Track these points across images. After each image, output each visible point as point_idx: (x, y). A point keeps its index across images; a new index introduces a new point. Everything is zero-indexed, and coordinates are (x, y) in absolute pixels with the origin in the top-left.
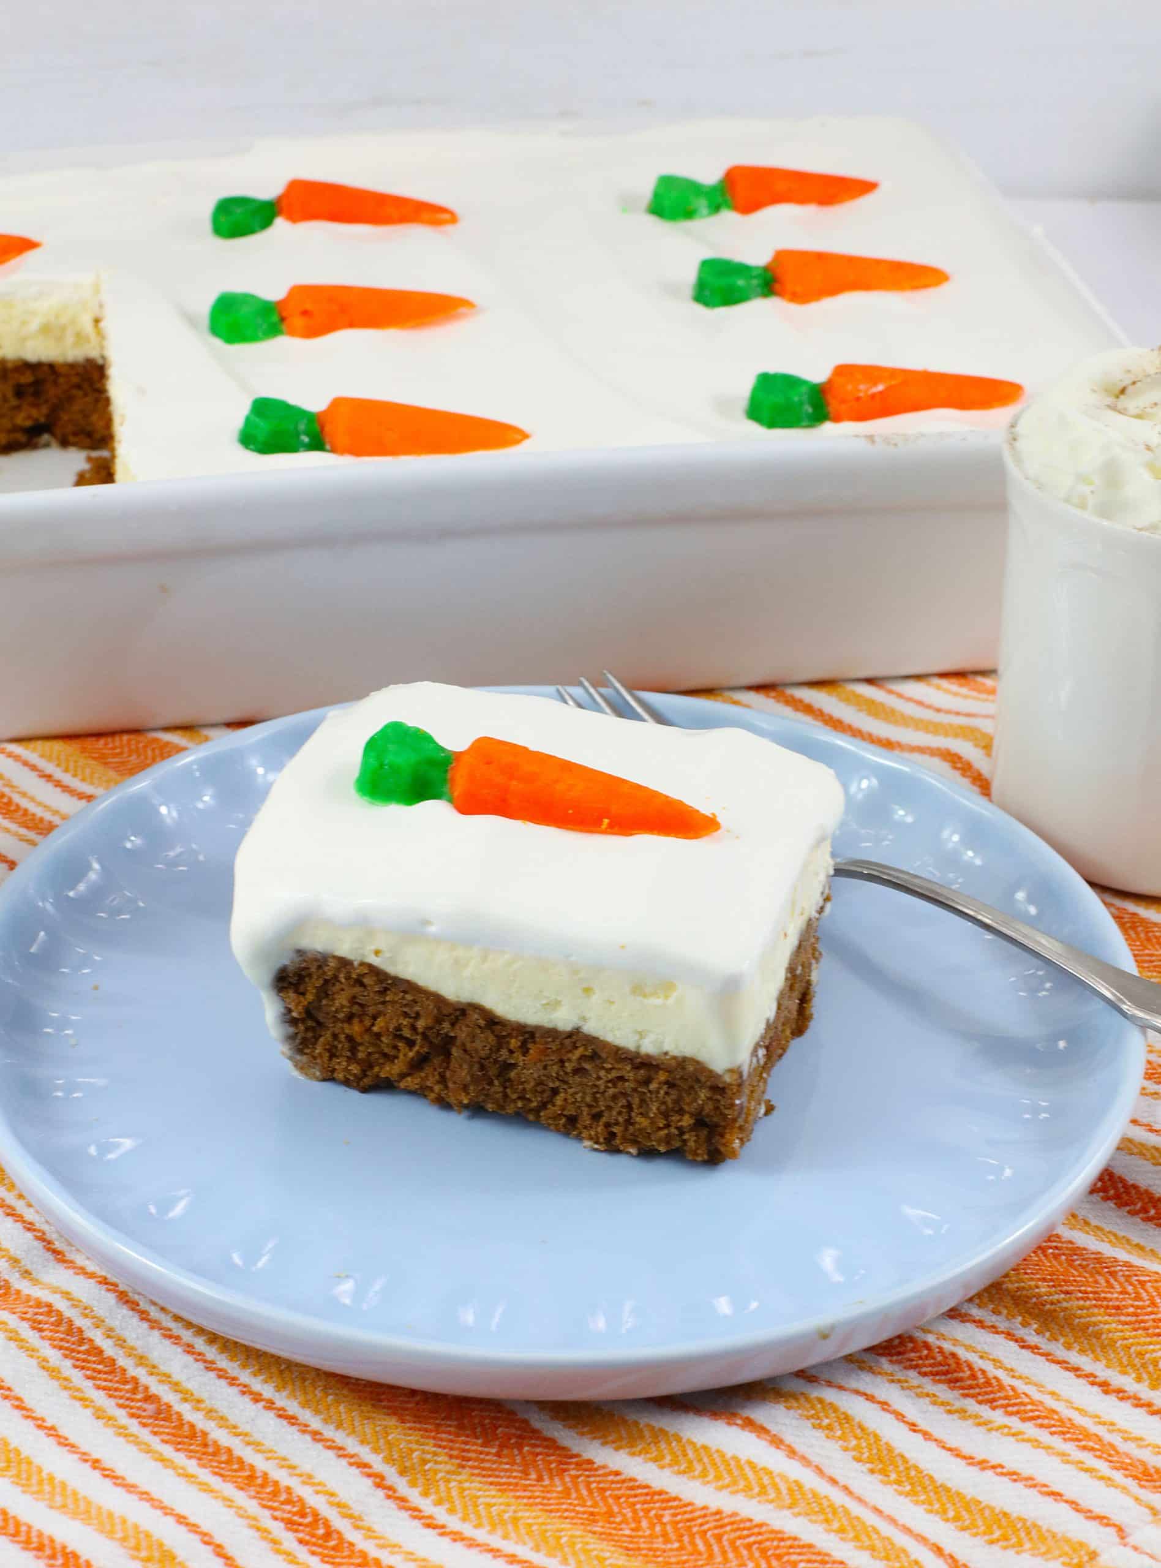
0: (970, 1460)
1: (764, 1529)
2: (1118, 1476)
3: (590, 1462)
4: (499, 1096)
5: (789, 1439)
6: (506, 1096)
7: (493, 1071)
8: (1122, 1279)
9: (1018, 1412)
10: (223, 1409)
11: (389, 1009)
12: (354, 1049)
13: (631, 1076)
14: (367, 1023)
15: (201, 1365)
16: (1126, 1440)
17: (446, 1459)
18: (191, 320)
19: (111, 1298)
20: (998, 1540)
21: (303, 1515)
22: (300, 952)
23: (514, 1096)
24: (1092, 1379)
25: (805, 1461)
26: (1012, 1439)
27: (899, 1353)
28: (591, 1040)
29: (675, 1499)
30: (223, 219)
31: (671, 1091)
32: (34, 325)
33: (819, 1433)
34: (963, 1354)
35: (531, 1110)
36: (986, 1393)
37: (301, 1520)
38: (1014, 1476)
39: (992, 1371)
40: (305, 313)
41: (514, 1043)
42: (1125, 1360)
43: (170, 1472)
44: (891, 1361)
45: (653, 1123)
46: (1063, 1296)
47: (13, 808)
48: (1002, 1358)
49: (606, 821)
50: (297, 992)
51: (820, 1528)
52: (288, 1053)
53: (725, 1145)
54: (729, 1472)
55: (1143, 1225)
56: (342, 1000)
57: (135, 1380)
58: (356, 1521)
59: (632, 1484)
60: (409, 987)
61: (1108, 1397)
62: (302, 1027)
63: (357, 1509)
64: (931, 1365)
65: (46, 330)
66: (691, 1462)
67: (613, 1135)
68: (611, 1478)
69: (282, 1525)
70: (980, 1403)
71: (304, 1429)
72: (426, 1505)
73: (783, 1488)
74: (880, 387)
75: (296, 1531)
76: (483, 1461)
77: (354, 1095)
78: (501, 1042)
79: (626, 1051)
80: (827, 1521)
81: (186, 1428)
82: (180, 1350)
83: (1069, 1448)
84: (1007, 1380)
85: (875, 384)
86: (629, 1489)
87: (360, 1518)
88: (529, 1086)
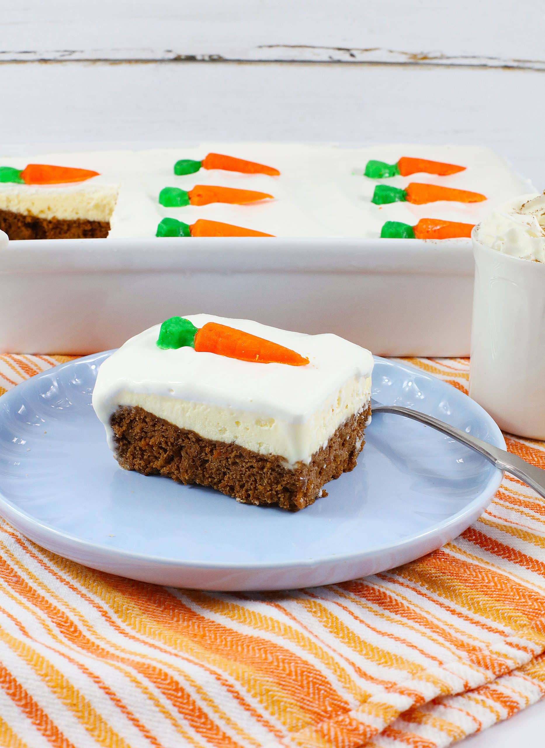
0: (379, 632)
1: (268, 643)
2: (447, 644)
3: (203, 618)
4: (201, 475)
5: (294, 614)
6: (204, 476)
7: (198, 463)
8: (472, 570)
9: (407, 616)
10: (46, 582)
11: (157, 434)
12: (142, 455)
13: (255, 465)
14: (147, 440)
15: (43, 567)
16: (456, 632)
17: (138, 609)
18: (152, 199)
19: (13, 540)
20: (383, 663)
21: (66, 622)
22: (120, 406)
23: (207, 476)
24: (448, 609)
25: (299, 622)
26: (401, 626)
27: (360, 591)
28: (239, 448)
29: (235, 632)
30: (178, 167)
31: (273, 473)
32: (93, 203)
33: (310, 614)
34: (388, 593)
35: (215, 484)
36: (395, 608)
37: (64, 624)
38: (397, 639)
39: (400, 599)
40: (199, 195)
41: (207, 450)
42: (465, 602)
43: (14, 601)
44: (355, 595)
45: (265, 489)
46: (441, 574)
48: (407, 597)
49: (258, 356)
50: (119, 426)
51: (294, 644)
52: (116, 456)
53: (296, 501)
54: (261, 622)
55: (491, 555)
56: (137, 430)
57: (12, 570)
58: (90, 628)
59: (218, 626)
60: (165, 423)
61: (453, 616)
62: (121, 443)
63: (91, 623)
64: (372, 597)
65: (97, 206)
66: (246, 618)
67: (249, 495)
68: (210, 624)
69: (55, 625)
70: (391, 612)
71: (79, 593)
72: (123, 626)
73: (282, 628)
74: (438, 227)
75: (61, 628)
76: (154, 612)
77: (143, 476)
78: (202, 449)
79: (254, 453)
80: (298, 642)
81: (28, 588)
82: (36, 561)
83: (428, 631)
84: (405, 603)
85: (436, 225)
86: (216, 628)
87: (92, 627)
88: (213, 471)
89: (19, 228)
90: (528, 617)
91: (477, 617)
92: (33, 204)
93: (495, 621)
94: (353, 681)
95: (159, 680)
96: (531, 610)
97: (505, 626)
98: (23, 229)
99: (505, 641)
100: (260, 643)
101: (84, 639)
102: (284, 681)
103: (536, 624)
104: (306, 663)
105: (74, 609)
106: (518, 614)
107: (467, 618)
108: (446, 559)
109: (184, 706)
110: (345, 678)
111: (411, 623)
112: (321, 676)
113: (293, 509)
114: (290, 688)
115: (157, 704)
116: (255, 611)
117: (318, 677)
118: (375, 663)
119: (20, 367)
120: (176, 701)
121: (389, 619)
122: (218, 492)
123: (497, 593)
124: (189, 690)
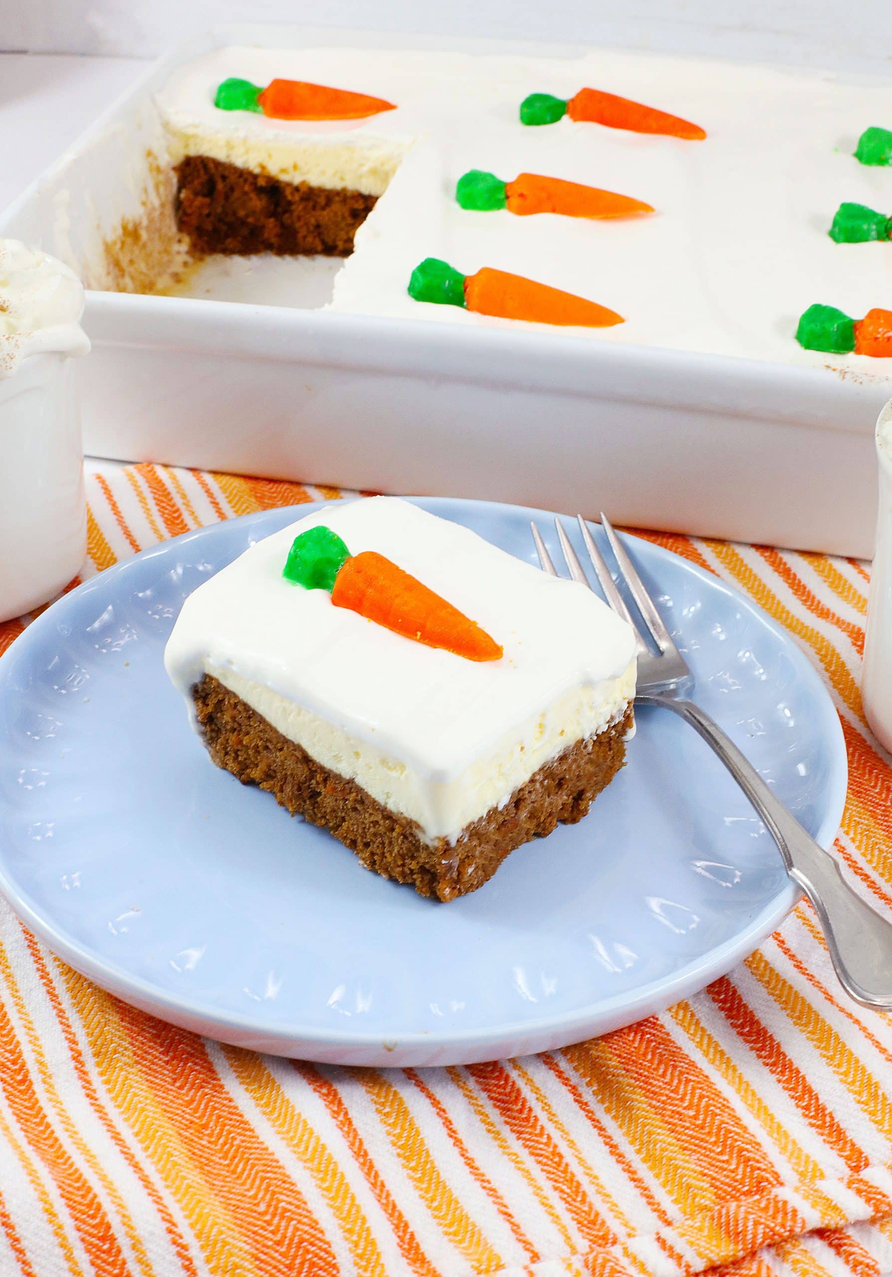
0: (474, 1170)
1: (280, 1171)
2: (567, 1217)
3: (222, 1086)
4: (311, 812)
5: (352, 1114)
6: (315, 813)
7: (306, 794)
8: (677, 1073)
9: (530, 1147)
11: (252, 731)
12: (236, 754)
13: (381, 822)
14: (241, 736)
16: (598, 1193)
17: (131, 1054)
20: (450, 1234)
21: (14, 1062)
22: (205, 675)
23: (319, 815)
24: (608, 1140)
26: (513, 1165)
27: (484, 1078)
28: (359, 790)
29: (252, 1131)
30: (525, 110)
31: (406, 842)
32: (365, 169)
33: (377, 1117)
34: (526, 1092)
35: (330, 828)
36: (521, 1126)
37: (11, 1066)
38: (493, 1192)
39: (538, 1111)
40: (522, 195)
41: (319, 778)
42: (638, 1134)
44: (477, 1082)
45: (395, 860)
46: (624, 1072)
48: (553, 1104)
49: (419, 634)
50: (203, 702)
51: (314, 1182)
52: (204, 743)
53: (439, 889)
54: (290, 1124)
55: (735, 1037)
56: (227, 718)
58: (47, 1078)
59: (234, 1111)
60: (261, 719)
61: (610, 1158)
62: (208, 728)
63: (51, 1070)
64: (500, 1093)
65: (374, 172)
66: (274, 1108)
67: (375, 862)
68: (225, 1102)
70: (512, 1131)
71: (57, 1006)
72: (97, 1082)
73: (312, 1146)
76: (153, 1063)
77: (239, 784)
78: (312, 774)
79: (379, 804)
80: (322, 1179)
83: (548, 1186)
84: (543, 1119)
86: (230, 1113)
87: (50, 1077)
88: (328, 810)
89: (245, 193)
90: (716, 1194)
91: (643, 1171)
92: (270, 156)
93: (664, 1186)
94: (382, 1265)
95: (84, 1217)
96: (727, 1180)
97: (675, 1201)
98: (253, 195)
99: (658, 1234)
100: (272, 1165)
101: (30, 1098)
102: (266, 1254)
103: (720, 1213)
104: (314, 1225)
105: (36, 1039)
106: (702, 1184)
107: (629, 1170)
108: (654, 1035)
109: (108, 1267)
110: (368, 1261)
111: (530, 1162)
112: (327, 1252)
113: (436, 899)
114: (269, 1268)
115: (69, 1257)
116: (291, 1101)
117: (322, 1254)
118: (441, 1229)
119: (155, 499)
120: (97, 1257)
121: (504, 1146)
122: (335, 838)
123: (691, 1132)
124: (123, 1241)
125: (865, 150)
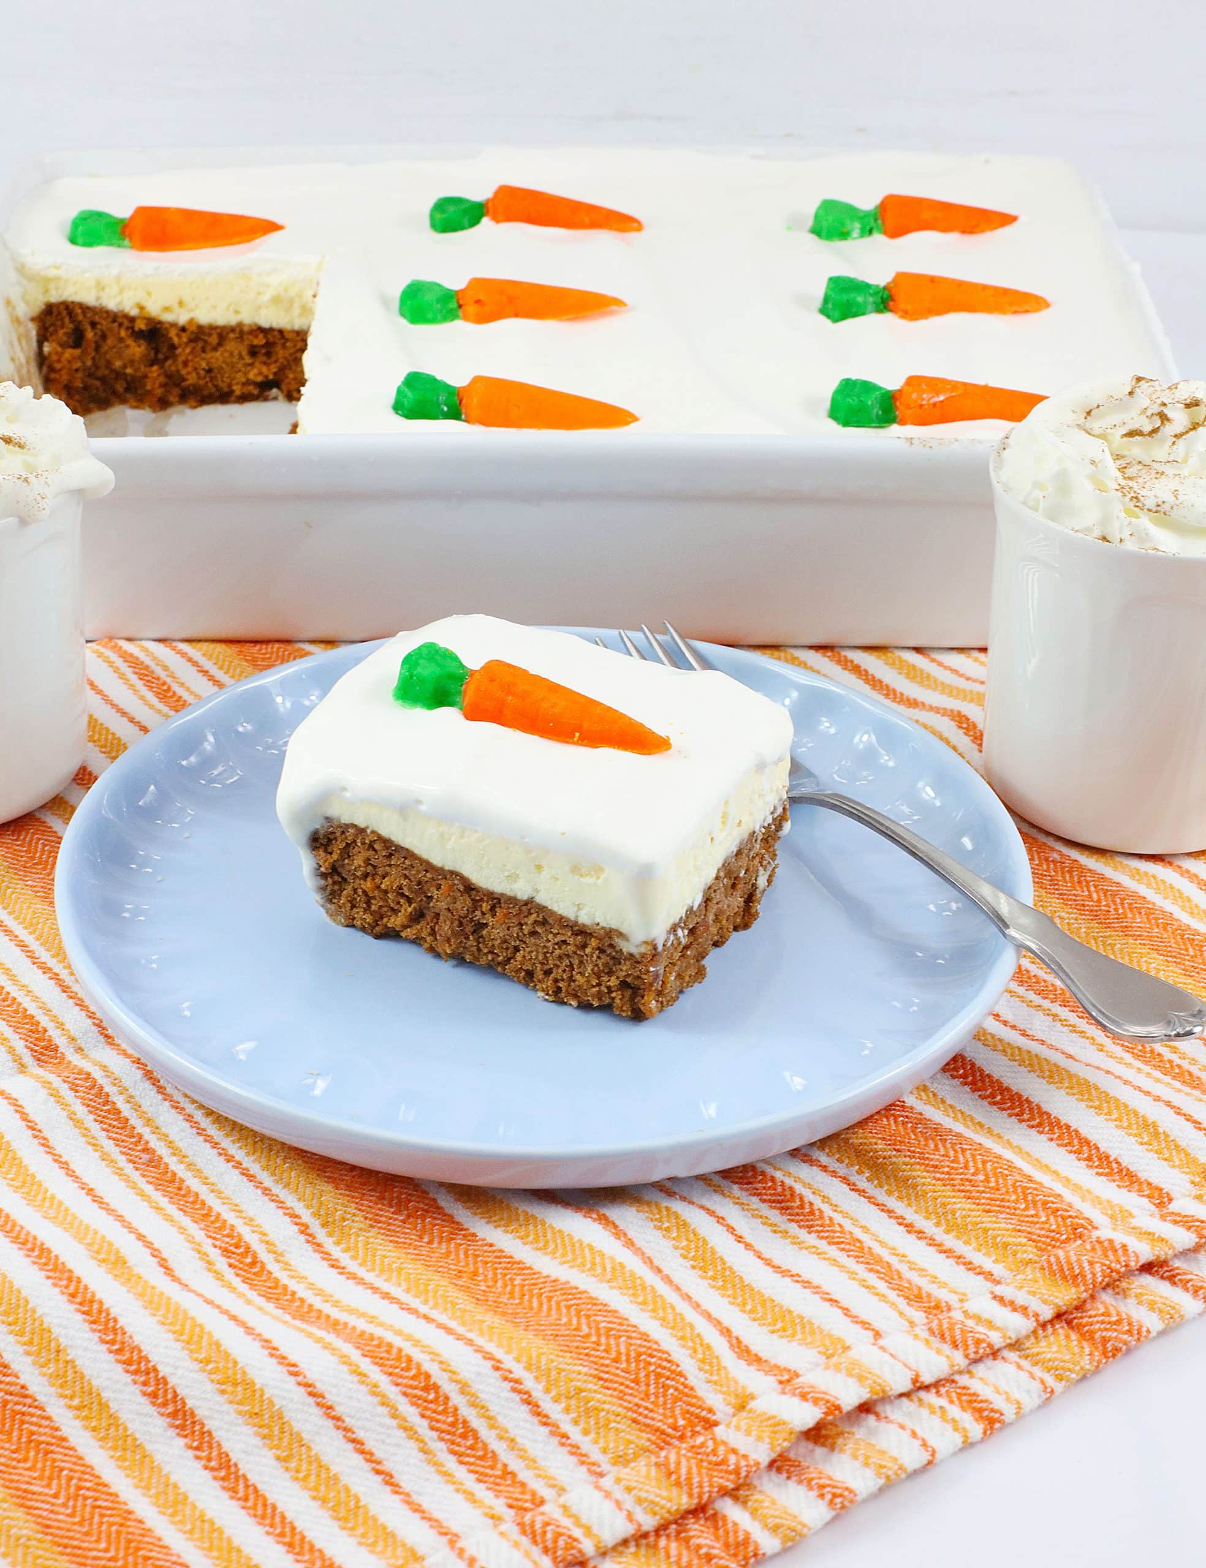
0: (777, 1268)
1: (584, 1295)
2: (892, 1295)
3: (474, 1235)
4: (474, 949)
5: (631, 1234)
6: (479, 950)
7: (469, 929)
8: (949, 1146)
9: (827, 1237)
10: (200, 1163)
11: (394, 871)
12: (368, 903)
13: (571, 940)
14: (378, 880)
15: (195, 1131)
16: (911, 1269)
17: (362, 1219)
18: (385, 302)
19: (139, 1074)
20: (778, 1331)
21: (237, 1246)
22: (328, 819)
23: (485, 951)
24: (901, 1221)
25: (638, 1251)
26: (815, 1256)
27: (750, 1183)
28: (542, 909)
29: (530, 1268)
30: (438, 216)
31: (602, 956)
32: (266, 297)
33: (658, 1233)
34: (799, 1188)
35: (499, 963)
36: (808, 1220)
37: (235, 1250)
38: (807, 1284)
39: (818, 1203)
40: (478, 302)
41: (485, 907)
42: (931, 1209)
43: (146, 1204)
44: (741, 1189)
45: (588, 981)
46: (894, 1153)
47: (170, 694)
48: (831, 1196)
49: (577, 734)
50: (326, 851)
51: (627, 1299)
52: (322, 902)
53: (643, 1004)
54: (573, 1251)
55: (989, 1108)
56: (358, 861)
57: (140, 1136)
58: (278, 1256)
59: (500, 1254)
60: (408, 854)
61: (909, 1236)
62: (330, 881)
63: (281, 1247)
64: (771, 1195)
65: (276, 300)
66: (547, 1242)
67: (559, 989)
68: (486, 1248)
69: (218, 1251)
70: (800, 1227)
71: (259, 1185)
72: (336, 1252)
73: (609, 1267)
74: (942, 398)
75: (229, 1257)
76: (389, 1224)
77: (369, 940)
78: (476, 904)
79: (568, 920)
80: (634, 1295)
81: (169, 1174)
82: (181, 1118)
83: (860, 1269)
84: (827, 1211)
85: (938, 395)
86: (497, 1257)
87: (282, 1255)
88: (497, 943)
89: (121, 340)
90: (1036, 1247)
91: (950, 1241)
92: (149, 294)
93: (979, 1251)
94: (725, 1368)
95: (397, 1370)
96: (1043, 1232)
97: (996, 1261)
98: (130, 342)
99: (992, 1293)
100: (570, 1293)
101: (269, 1278)
102: (607, 1373)
103: (1049, 1262)
104: (645, 1337)
105: (251, 1220)
106: (1019, 1240)
107: (932, 1242)
108: (907, 1117)
109: (439, 1417)
110: (711, 1364)
111: (833, 1251)
112: (669, 1362)
113: (638, 1016)
114: (616, 1385)
115: (395, 1414)
116: (564, 1229)
117: (665, 1364)
118: (765, 1329)
119: (136, 673)
120: (426, 1408)
121: (797, 1242)
122: (503, 975)
123: (988, 1195)
124: (448, 1388)
125: (825, 224)
